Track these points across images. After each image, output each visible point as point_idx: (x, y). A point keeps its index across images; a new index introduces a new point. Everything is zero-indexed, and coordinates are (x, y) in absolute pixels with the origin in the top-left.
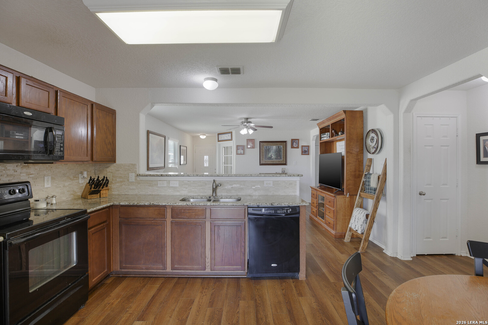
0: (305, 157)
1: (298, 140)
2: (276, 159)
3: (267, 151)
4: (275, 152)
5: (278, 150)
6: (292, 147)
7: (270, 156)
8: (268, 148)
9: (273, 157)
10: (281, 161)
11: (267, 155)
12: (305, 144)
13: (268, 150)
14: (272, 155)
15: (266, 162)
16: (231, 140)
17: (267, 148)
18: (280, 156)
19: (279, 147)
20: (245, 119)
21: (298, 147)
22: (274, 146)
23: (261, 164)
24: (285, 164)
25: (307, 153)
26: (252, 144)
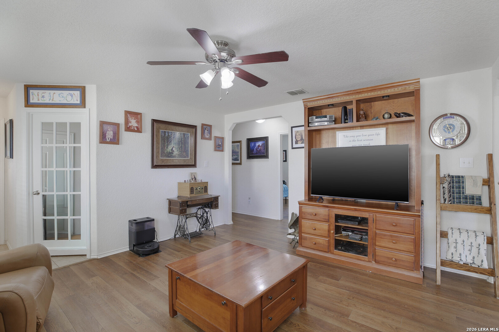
0: (219, 153)
1: (210, 126)
2: (180, 156)
3: (164, 141)
4: (179, 144)
5: (183, 140)
6: (203, 137)
7: (171, 151)
8: (167, 135)
9: (176, 152)
10: (189, 159)
11: (164, 148)
12: (219, 135)
13: (167, 140)
14: (174, 149)
15: (163, 162)
16: (83, 104)
17: (165, 135)
18: (186, 151)
19: (184, 134)
20: (221, 43)
21: (210, 139)
22: (178, 133)
23: (154, 166)
24: (194, 166)
25: (221, 149)
26: (137, 122)
